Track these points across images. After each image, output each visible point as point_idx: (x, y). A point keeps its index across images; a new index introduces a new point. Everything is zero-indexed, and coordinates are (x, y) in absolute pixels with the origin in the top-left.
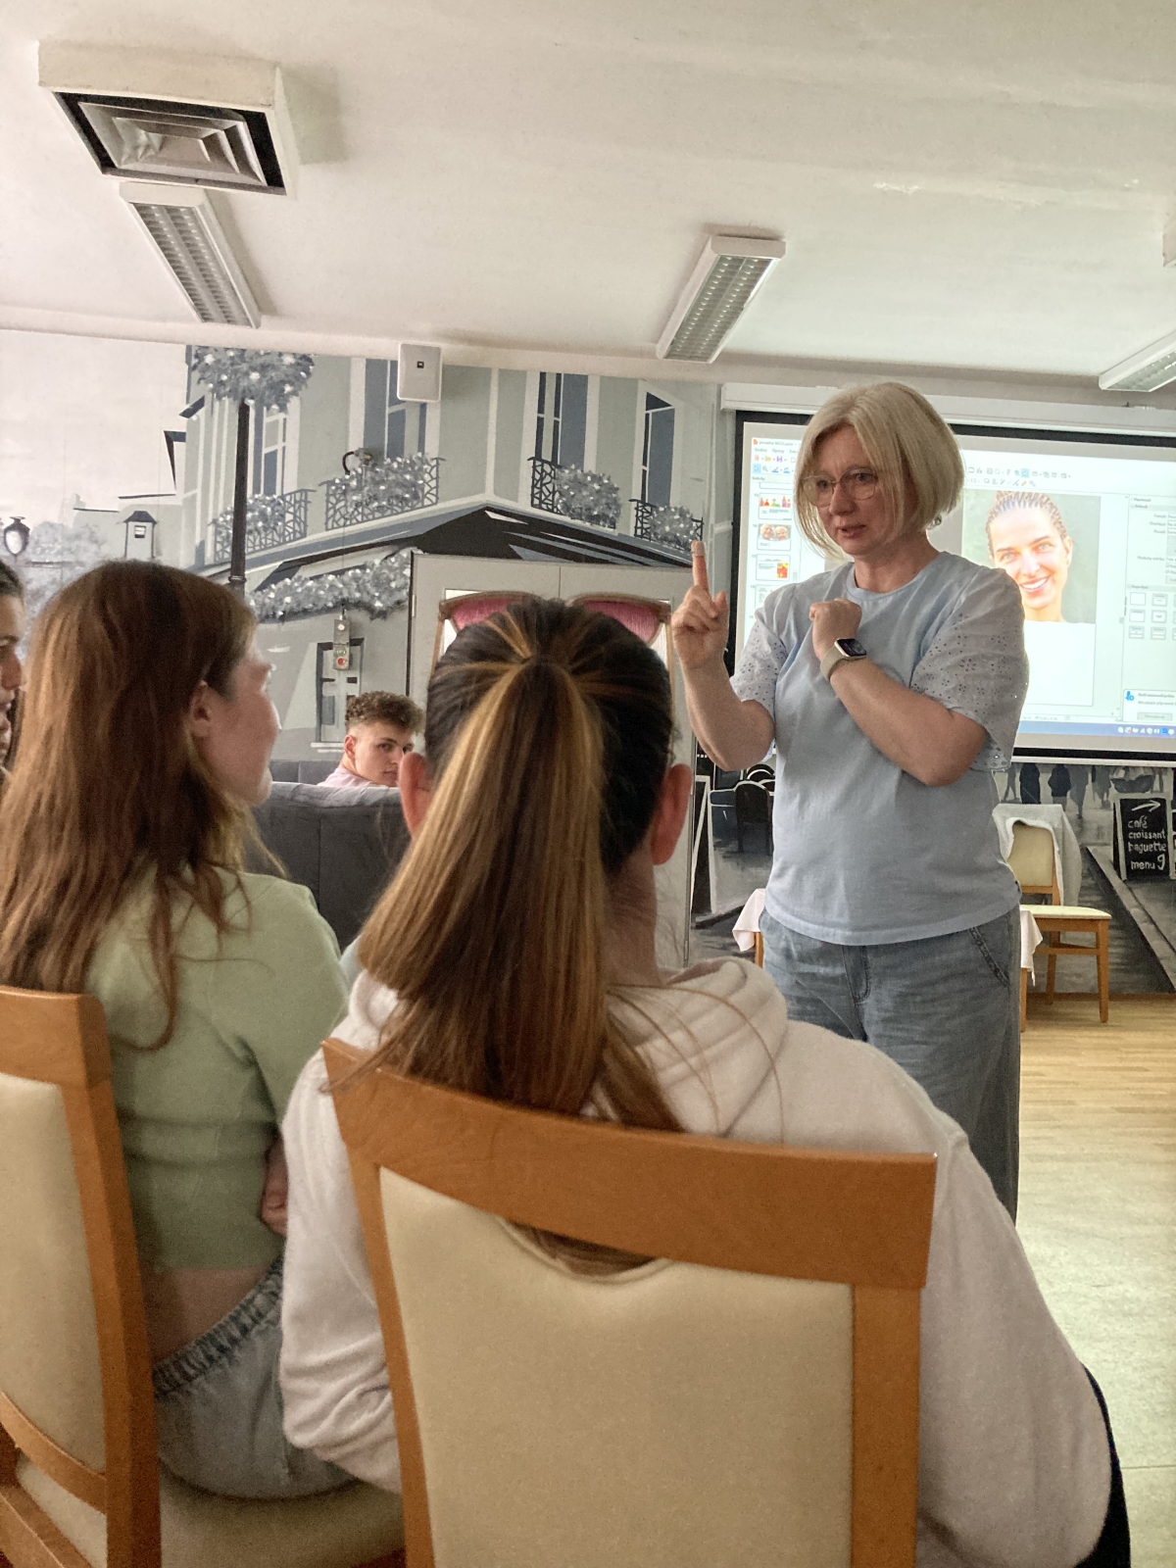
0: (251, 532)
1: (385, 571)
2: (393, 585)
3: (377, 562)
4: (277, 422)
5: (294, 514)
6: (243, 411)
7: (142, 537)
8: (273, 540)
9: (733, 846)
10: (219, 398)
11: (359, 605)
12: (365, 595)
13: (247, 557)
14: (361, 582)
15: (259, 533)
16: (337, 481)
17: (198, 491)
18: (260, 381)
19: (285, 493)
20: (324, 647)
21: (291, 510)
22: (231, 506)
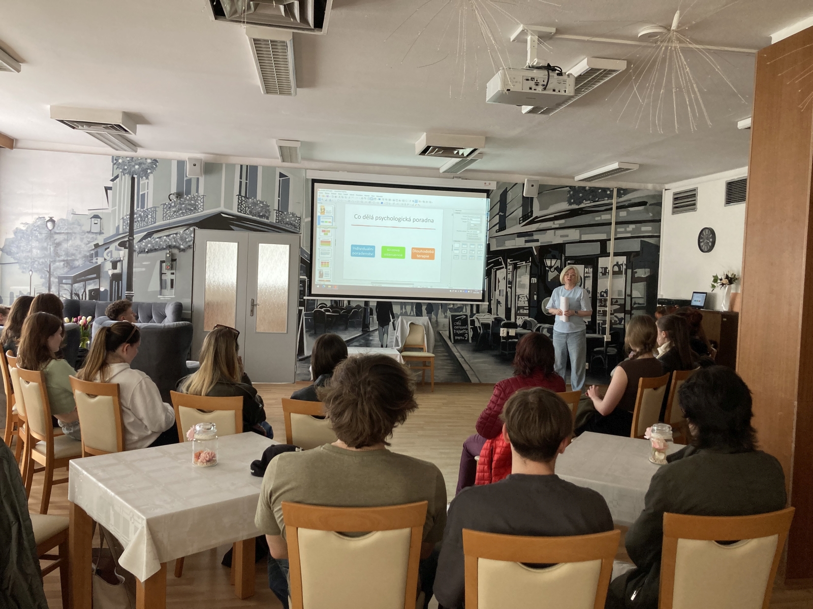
0: (136, 222)
1: (185, 235)
2: (187, 240)
4: (145, 183)
5: (151, 215)
6: (133, 179)
8: (144, 224)
9: (313, 332)
10: (124, 175)
11: (175, 247)
12: (177, 243)
13: (135, 231)
14: (176, 239)
15: (139, 222)
16: (167, 204)
17: (117, 207)
18: (139, 168)
20: (162, 262)
21: (150, 214)
22: (129, 213)
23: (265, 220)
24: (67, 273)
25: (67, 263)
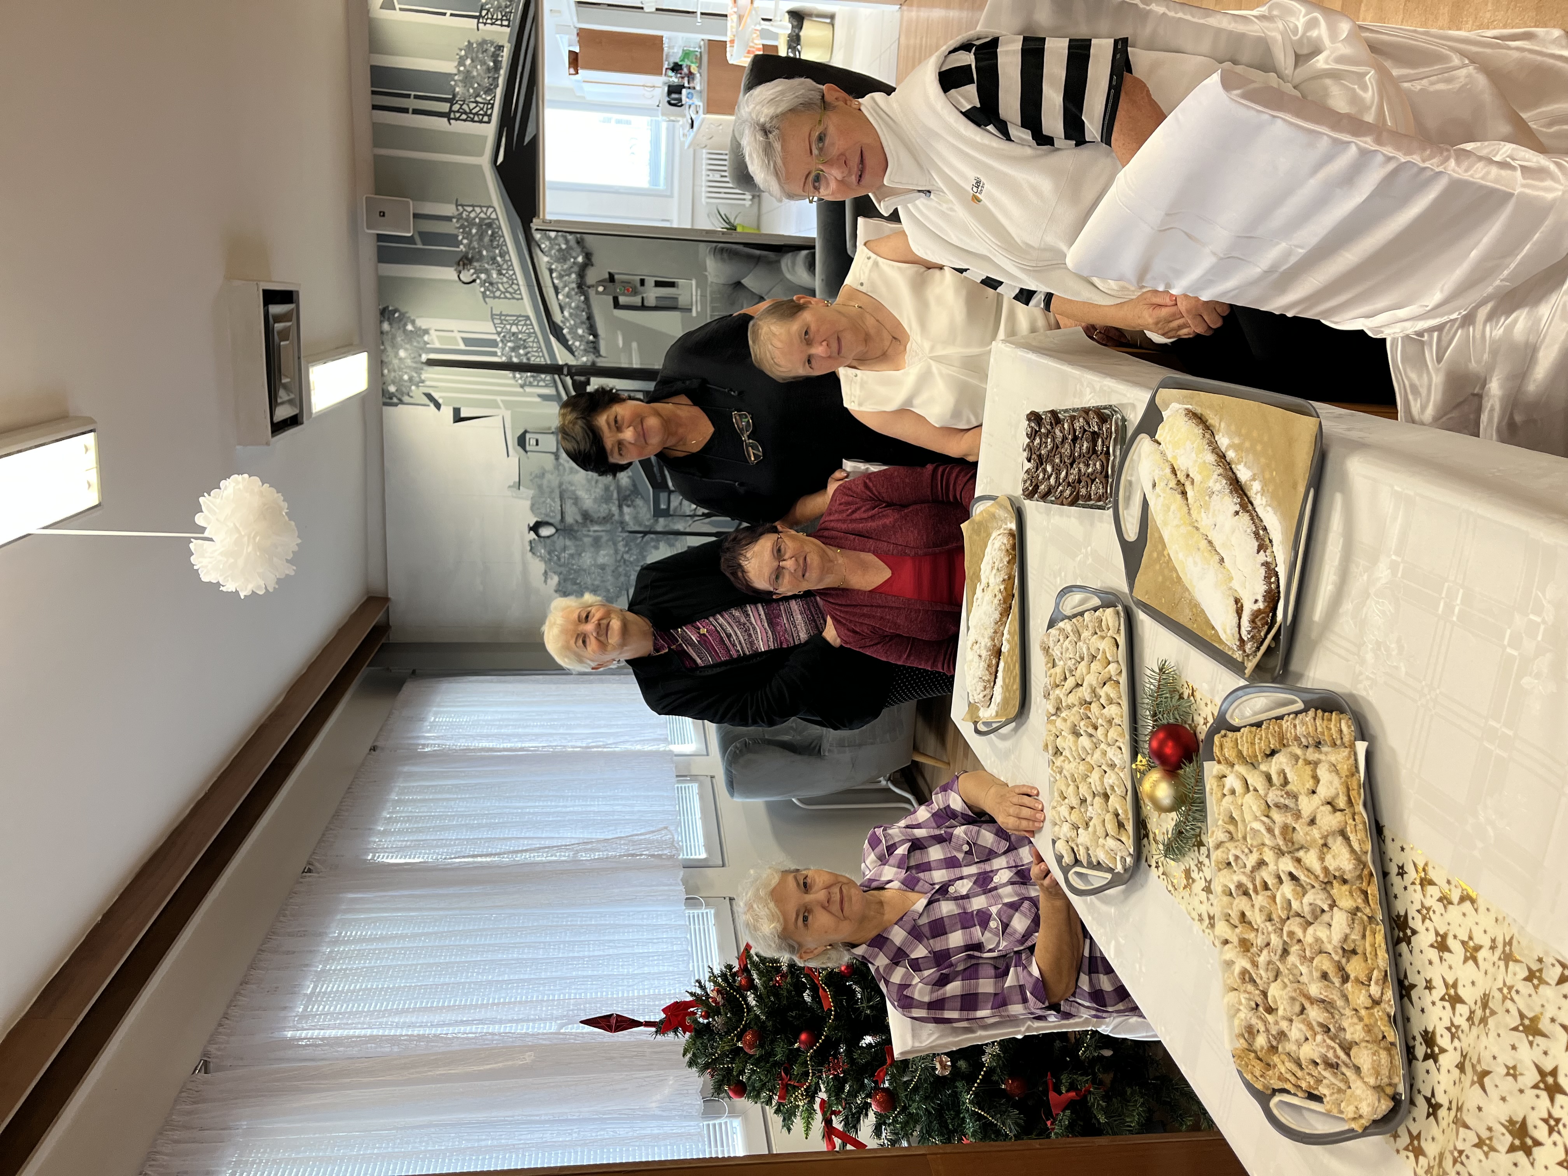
0: (528, 359)
1: (553, 252)
2: (564, 246)
3: (546, 259)
4: (438, 336)
5: (511, 325)
6: (431, 363)
7: (537, 441)
8: (533, 342)
10: (423, 382)
12: (573, 270)
13: (549, 362)
14: (563, 273)
15: (529, 352)
16: (482, 289)
17: (499, 398)
18: (406, 350)
19: (495, 331)
20: (617, 305)
21: (508, 327)
22: (508, 373)
23: (505, 56)
24: (647, 501)
25: (626, 498)
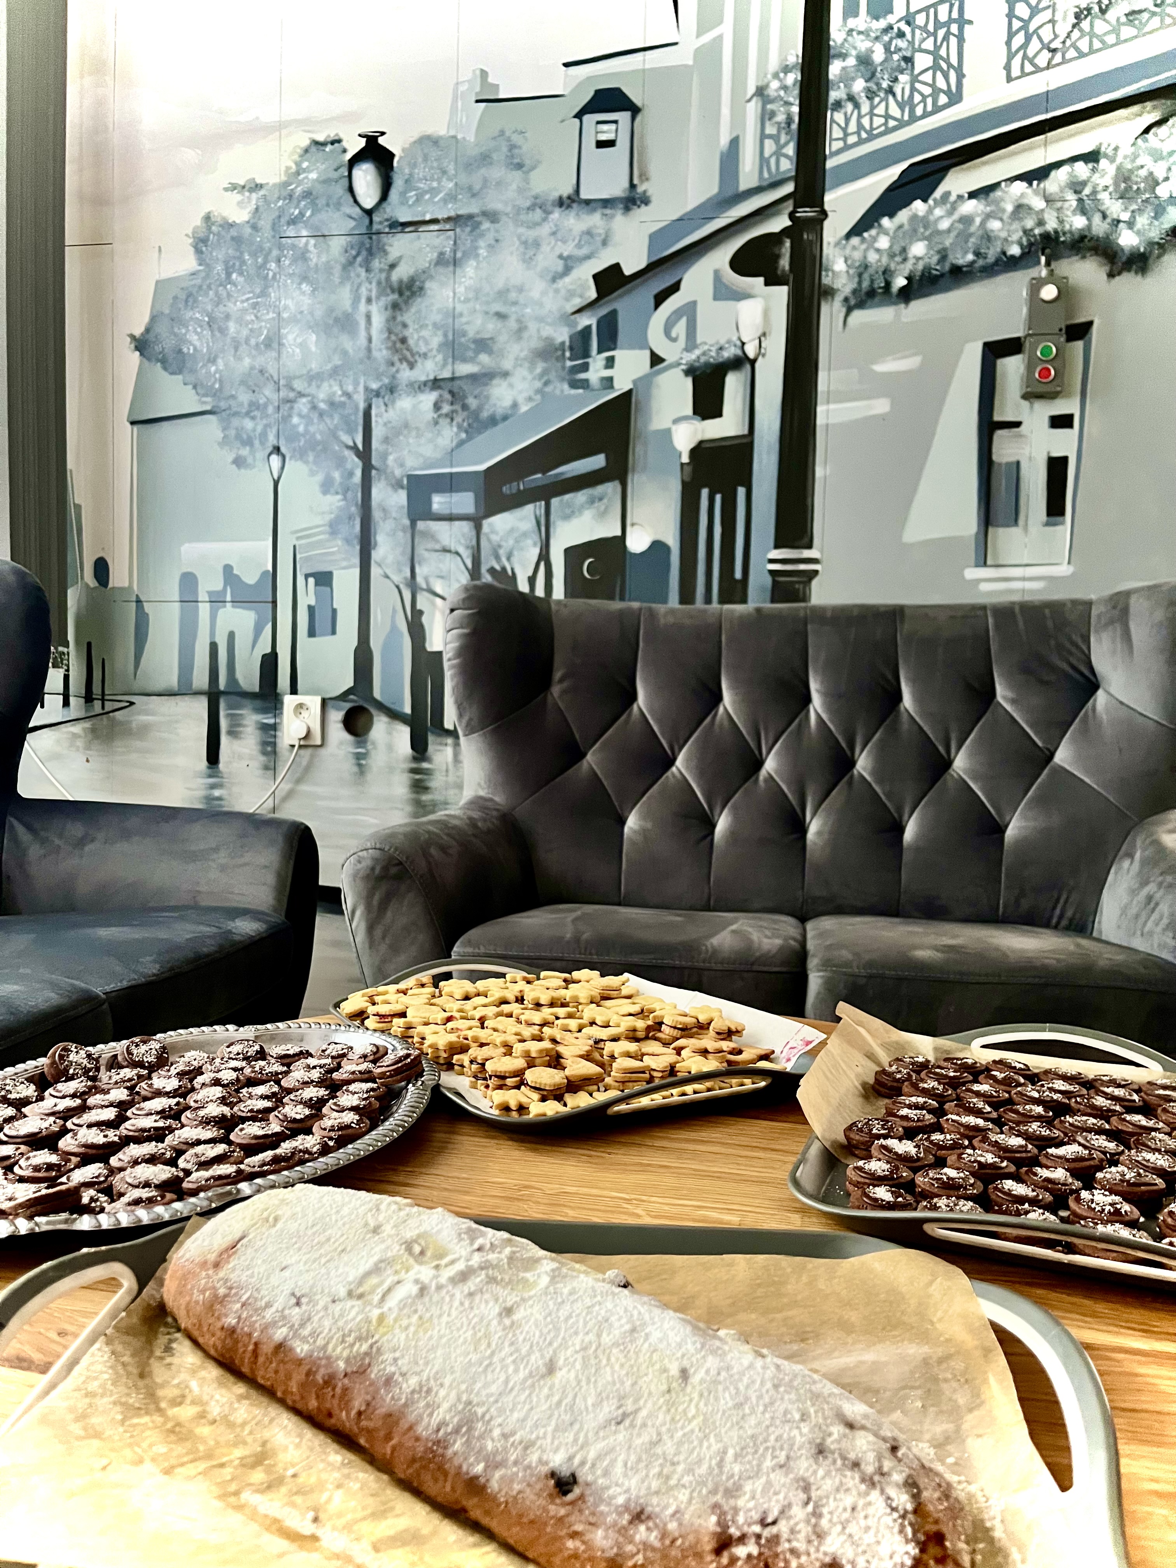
0: (838, 105)
1: (1143, 162)
3: (1127, 139)
5: (935, 53)
7: (610, 144)
8: (887, 116)
11: (1082, 244)
12: (1097, 219)
13: (830, 164)
14: (1087, 191)
15: (857, 106)
17: (726, 29)
19: (913, 9)
20: (996, 350)
21: (929, 44)
22: (795, 52)
24: (451, 455)
25: (456, 397)
